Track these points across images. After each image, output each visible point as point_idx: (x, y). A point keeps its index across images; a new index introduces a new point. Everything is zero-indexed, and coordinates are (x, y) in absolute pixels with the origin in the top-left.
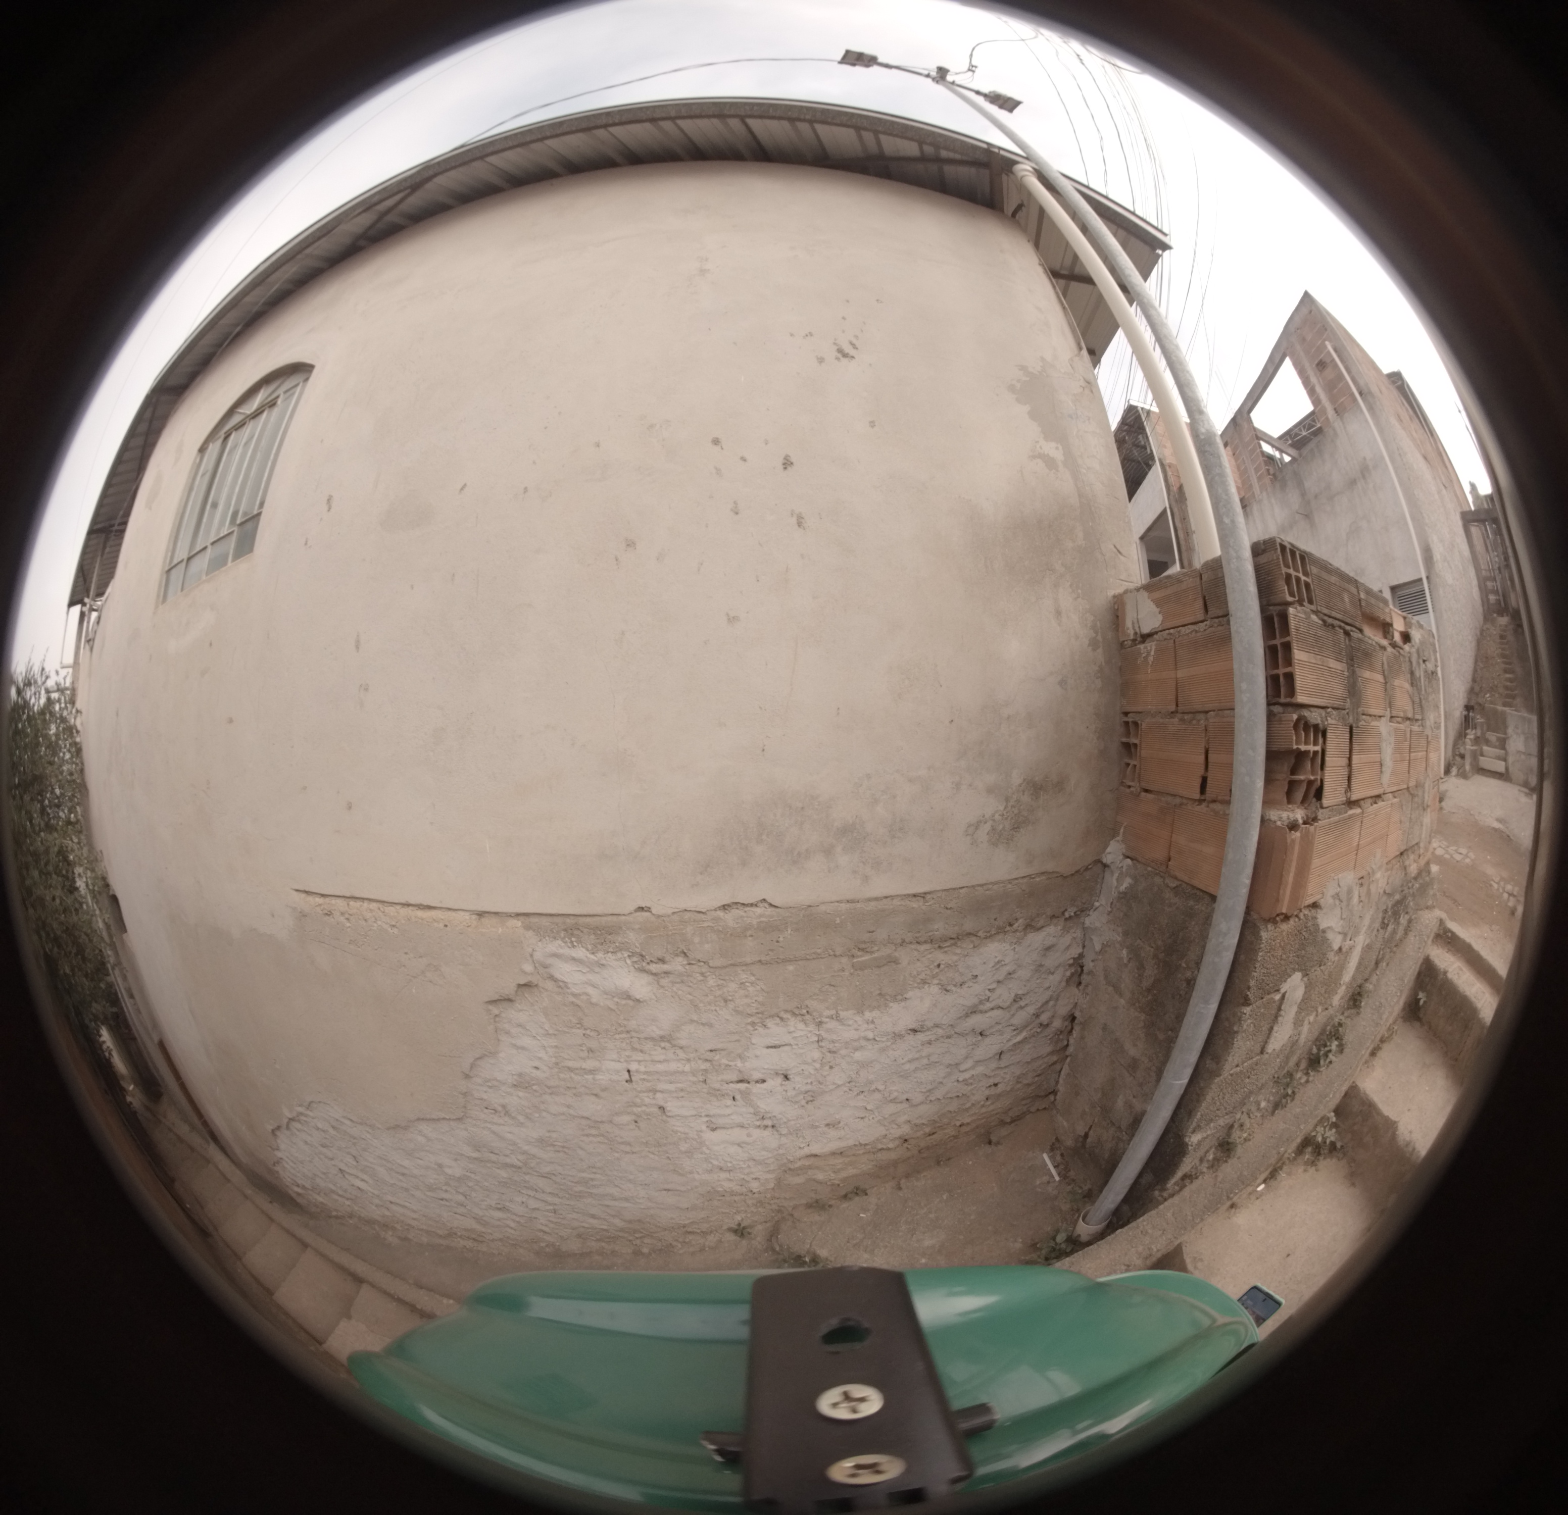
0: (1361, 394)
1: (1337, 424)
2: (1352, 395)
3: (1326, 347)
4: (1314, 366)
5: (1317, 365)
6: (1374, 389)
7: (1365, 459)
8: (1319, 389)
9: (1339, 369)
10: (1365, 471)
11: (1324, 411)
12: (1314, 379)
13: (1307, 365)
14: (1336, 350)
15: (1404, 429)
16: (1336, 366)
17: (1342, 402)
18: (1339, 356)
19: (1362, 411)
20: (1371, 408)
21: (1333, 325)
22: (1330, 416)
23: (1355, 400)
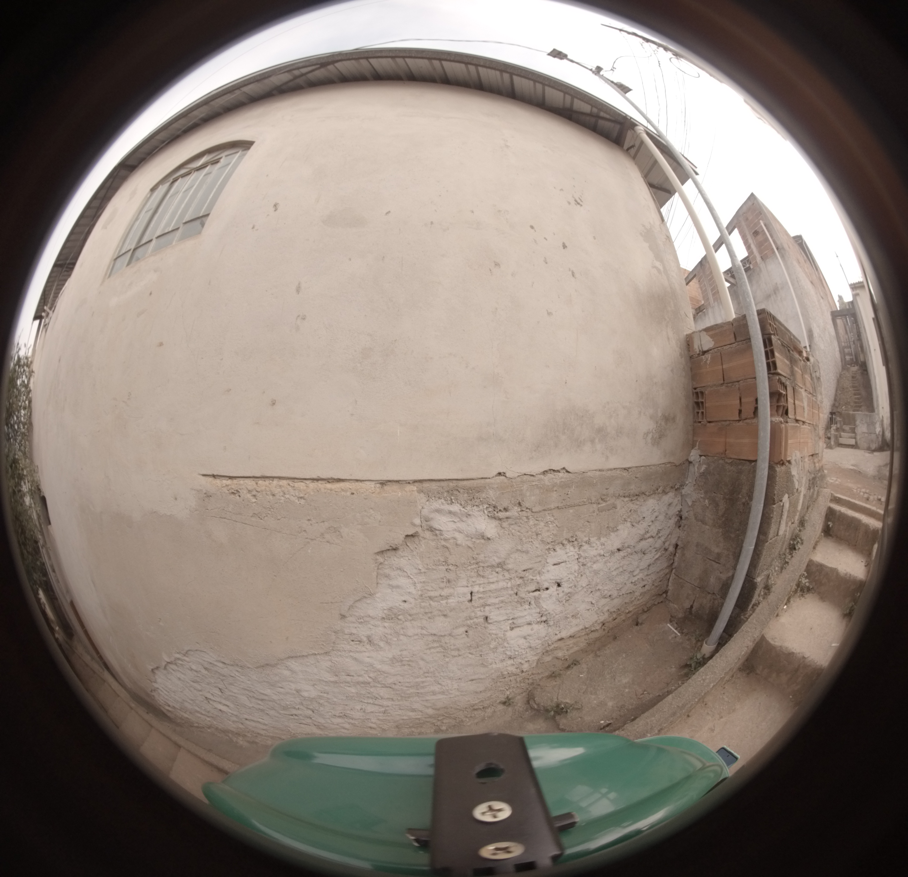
0: (777, 249)
1: (762, 265)
2: (773, 249)
3: (760, 223)
4: (751, 233)
5: (753, 233)
6: (786, 246)
7: (776, 284)
8: (753, 247)
9: (766, 235)
10: (776, 290)
11: (755, 258)
12: (750, 241)
13: (747, 233)
14: (765, 225)
15: (801, 267)
16: (765, 233)
17: (766, 253)
18: (767, 228)
19: (777, 258)
20: (783, 257)
21: (766, 211)
22: (758, 261)
23: (774, 252)
